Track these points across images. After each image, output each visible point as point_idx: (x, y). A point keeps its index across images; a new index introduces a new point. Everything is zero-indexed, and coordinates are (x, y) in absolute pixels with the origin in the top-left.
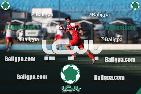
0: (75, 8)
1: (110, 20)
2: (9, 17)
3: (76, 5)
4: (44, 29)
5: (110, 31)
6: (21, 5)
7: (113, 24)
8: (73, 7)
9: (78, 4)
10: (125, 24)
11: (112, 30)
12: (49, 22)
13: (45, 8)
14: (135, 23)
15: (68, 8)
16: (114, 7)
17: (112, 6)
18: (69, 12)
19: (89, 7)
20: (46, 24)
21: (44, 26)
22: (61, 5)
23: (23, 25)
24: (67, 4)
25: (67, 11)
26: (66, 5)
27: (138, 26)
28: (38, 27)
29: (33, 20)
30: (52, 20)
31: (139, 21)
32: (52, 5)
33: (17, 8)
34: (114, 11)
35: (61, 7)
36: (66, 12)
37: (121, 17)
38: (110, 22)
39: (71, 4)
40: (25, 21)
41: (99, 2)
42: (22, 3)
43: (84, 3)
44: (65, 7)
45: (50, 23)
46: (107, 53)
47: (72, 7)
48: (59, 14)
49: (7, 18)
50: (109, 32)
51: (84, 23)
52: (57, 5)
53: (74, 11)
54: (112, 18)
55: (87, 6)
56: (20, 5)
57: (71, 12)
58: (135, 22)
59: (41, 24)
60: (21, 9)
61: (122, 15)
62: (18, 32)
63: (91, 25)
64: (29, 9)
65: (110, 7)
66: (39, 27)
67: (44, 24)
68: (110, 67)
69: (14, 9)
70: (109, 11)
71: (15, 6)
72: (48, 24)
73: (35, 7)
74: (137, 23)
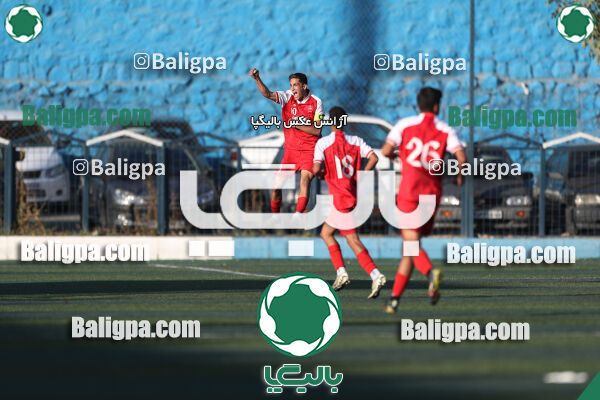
10: (159, 143)
14: (200, 140)
16: (106, 67)
17: (101, 63)
27: (213, 155)
31: (218, 133)
34: (106, 88)
38: (91, 136)
50: (83, 180)
58: (202, 134)
65: (89, 70)
70: (87, 90)
74: (209, 142)
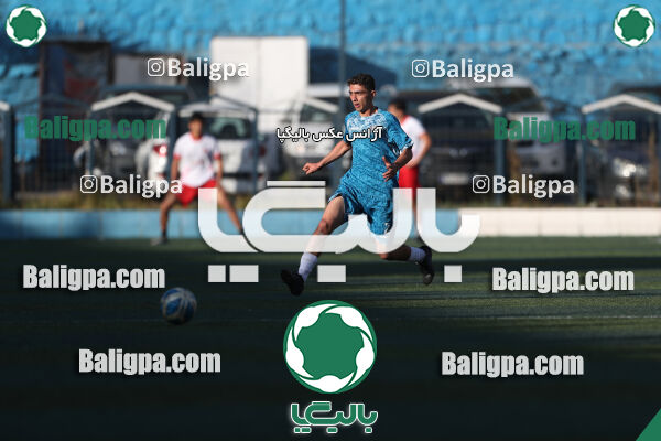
0: (417, 38)
1: (588, 95)
2: (102, 82)
3: (423, 23)
4: (267, 137)
5: (588, 144)
6: (161, 23)
7: (600, 113)
8: (410, 33)
9: (431, 16)
11: (595, 143)
12: (294, 102)
13: (273, 34)
15: (383, 37)
18: (388, 53)
19: (483, 32)
20: (277, 112)
21: (267, 124)
22: (352, 24)
23: (166, 118)
24: (380, 17)
25: (381, 49)
26: (373, 21)
28: (241, 130)
29: (217, 95)
30: (308, 96)
32: (306, 21)
33: (138, 36)
34: (604, 51)
35: (350, 32)
36: (373, 54)
37: (639, 77)
38: (588, 102)
39: (401, 19)
40: (178, 98)
41: (532, 6)
42: (164, 12)
43: (461, 13)
44: (371, 33)
45: (298, 107)
46: (575, 254)
47: (401, 31)
48: (341, 67)
49: (93, 83)
50: (579, 149)
51: (460, 105)
52: (330, 22)
53: (411, 49)
54: (598, 85)
55: (475, 26)
56: (153, 20)
57: (399, 54)
59: (256, 111)
60: (156, 40)
61: (643, 68)
62: (144, 150)
63: (494, 115)
64: (198, 42)
65: (585, 33)
66: (243, 129)
67: (268, 112)
68: (585, 320)
69: (126, 42)
70: (584, 52)
71: (128, 26)
72: (290, 112)
73: (224, 30)
